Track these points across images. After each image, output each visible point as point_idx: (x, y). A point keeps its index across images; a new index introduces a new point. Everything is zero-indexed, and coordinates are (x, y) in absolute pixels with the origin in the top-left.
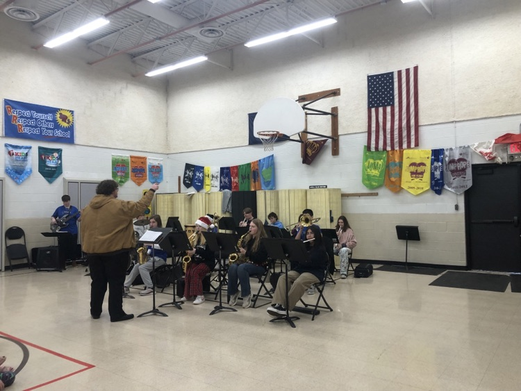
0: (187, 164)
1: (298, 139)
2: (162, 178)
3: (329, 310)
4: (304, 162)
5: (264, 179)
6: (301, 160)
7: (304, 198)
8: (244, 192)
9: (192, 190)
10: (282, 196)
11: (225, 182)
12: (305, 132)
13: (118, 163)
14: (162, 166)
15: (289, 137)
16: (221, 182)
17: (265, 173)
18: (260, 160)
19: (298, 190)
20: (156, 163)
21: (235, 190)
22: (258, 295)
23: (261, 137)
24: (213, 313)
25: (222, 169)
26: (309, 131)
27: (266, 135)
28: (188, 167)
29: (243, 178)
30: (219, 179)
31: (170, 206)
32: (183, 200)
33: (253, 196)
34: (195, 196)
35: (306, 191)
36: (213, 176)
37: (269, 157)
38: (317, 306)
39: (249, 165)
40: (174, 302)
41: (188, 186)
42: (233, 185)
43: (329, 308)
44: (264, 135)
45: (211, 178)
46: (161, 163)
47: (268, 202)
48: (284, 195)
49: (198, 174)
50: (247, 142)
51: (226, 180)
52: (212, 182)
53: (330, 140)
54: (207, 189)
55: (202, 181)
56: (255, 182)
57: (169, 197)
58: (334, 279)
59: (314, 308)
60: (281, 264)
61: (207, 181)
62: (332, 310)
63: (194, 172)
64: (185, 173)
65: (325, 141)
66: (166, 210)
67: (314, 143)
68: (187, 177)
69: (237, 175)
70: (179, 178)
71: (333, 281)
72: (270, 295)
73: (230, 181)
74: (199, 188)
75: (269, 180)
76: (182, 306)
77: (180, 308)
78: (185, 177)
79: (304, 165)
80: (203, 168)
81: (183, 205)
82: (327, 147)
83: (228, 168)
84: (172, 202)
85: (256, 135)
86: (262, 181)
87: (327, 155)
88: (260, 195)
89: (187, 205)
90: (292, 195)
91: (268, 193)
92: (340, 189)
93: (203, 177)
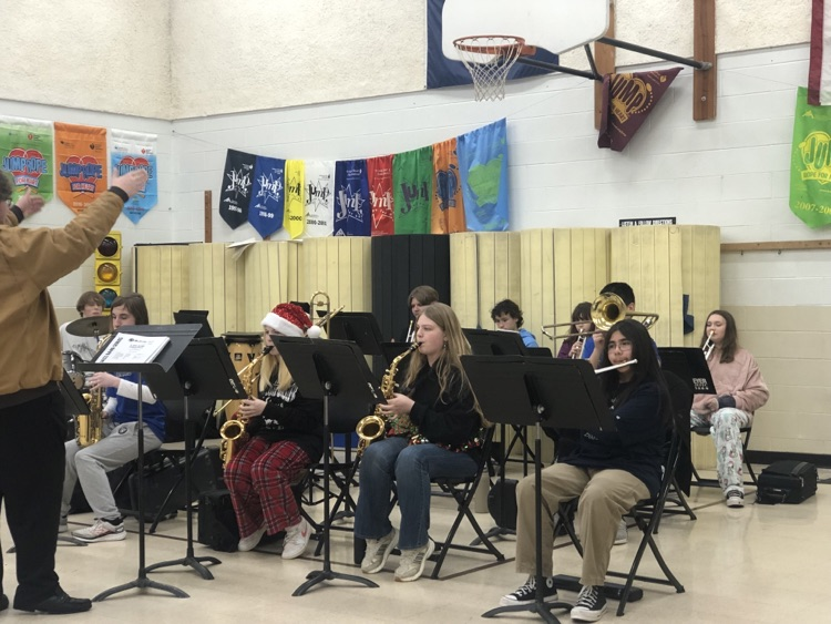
0: (231, 153)
1: (587, 67)
2: (153, 198)
3: (672, 589)
4: (604, 142)
5: (474, 197)
6: (595, 135)
7: (602, 257)
8: (409, 238)
9: (247, 234)
10: (532, 250)
11: (350, 209)
12: (608, 41)
13: (16, 144)
14: (153, 159)
15: (555, 58)
16: (337, 208)
17: (477, 179)
18: (462, 138)
19: (583, 230)
20: (135, 150)
21: (381, 233)
22: (448, 544)
23: (466, 57)
24: (302, 591)
25: (342, 167)
26: (619, 37)
27: (483, 50)
28: (236, 160)
29: (409, 194)
30: (331, 198)
31: (177, 284)
32: (219, 263)
33: (439, 251)
34: (255, 249)
35: (609, 237)
36: (312, 191)
37: (492, 127)
38: (632, 576)
39: (427, 152)
40: (190, 559)
41: (234, 221)
42: (377, 219)
43: (672, 581)
44: (476, 49)
45: (305, 194)
46: (152, 148)
47: (486, 270)
48: (536, 247)
49: (265, 184)
50: (421, 79)
51: (355, 202)
52: (311, 209)
53: (688, 71)
54: (292, 230)
55: (278, 207)
56: (445, 207)
57: (176, 254)
58: (691, 505)
59: (623, 581)
60: (526, 462)
61: (294, 206)
62: (680, 590)
63: (254, 176)
64: (227, 182)
65: (672, 74)
66: (166, 294)
67: (638, 81)
68: (232, 195)
69: (388, 185)
70: (208, 197)
71: (688, 512)
72: (489, 544)
73: (367, 206)
74: (269, 229)
75: (491, 200)
76: (214, 570)
77: (209, 577)
78: (224, 195)
79: (605, 152)
80: (281, 163)
81: (219, 281)
82: (678, 92)
83: (360, 164)
84: (187, 272)
85: (450, 52)
86: (467, 205)
87: (678, 119)
88: (462, 250)
89: (231, 281)
90: (562, 245)
91: (488, 240)
92: (717, 229)
93: (282, 193)
